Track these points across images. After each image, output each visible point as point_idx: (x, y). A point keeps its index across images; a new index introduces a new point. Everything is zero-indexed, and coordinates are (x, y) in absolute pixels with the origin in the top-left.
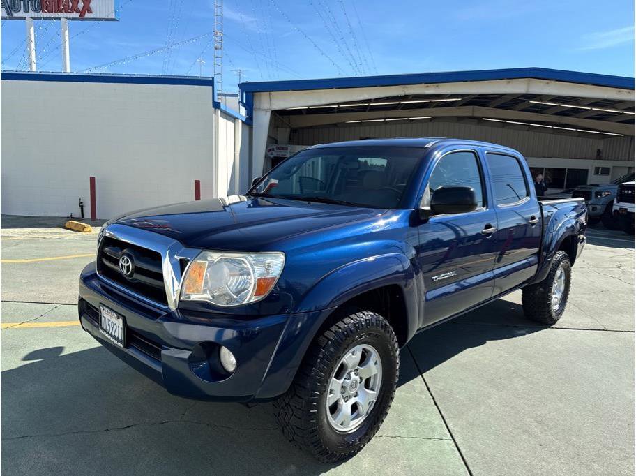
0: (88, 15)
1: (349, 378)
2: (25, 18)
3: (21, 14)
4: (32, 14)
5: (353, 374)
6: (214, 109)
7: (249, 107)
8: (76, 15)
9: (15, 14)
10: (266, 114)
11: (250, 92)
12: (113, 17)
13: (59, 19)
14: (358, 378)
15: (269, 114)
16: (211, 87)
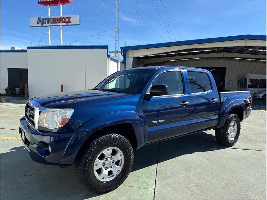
0: (69, 24)
1: (107, 160)
2: (47, 26)
3: (46, 25)
4: (50, 24)
5: (109, 159)
6: (107, 58)
7: (125, 56)
8: (65, 24)
9: (44, 25)
10: (131, 59)
11: (125, 50)
12: (79, 24)
13: (59, 26)
14: (112, 161)
15: (132, 59)
16: (106, 49)
